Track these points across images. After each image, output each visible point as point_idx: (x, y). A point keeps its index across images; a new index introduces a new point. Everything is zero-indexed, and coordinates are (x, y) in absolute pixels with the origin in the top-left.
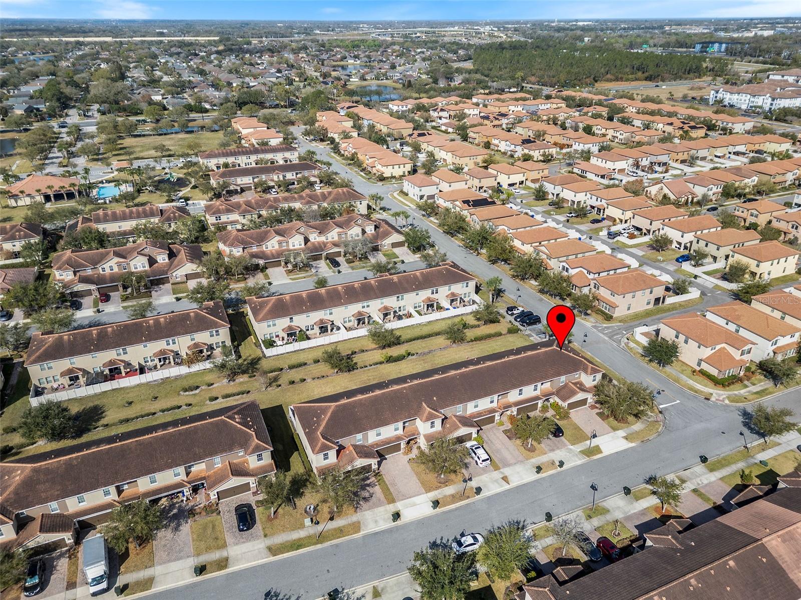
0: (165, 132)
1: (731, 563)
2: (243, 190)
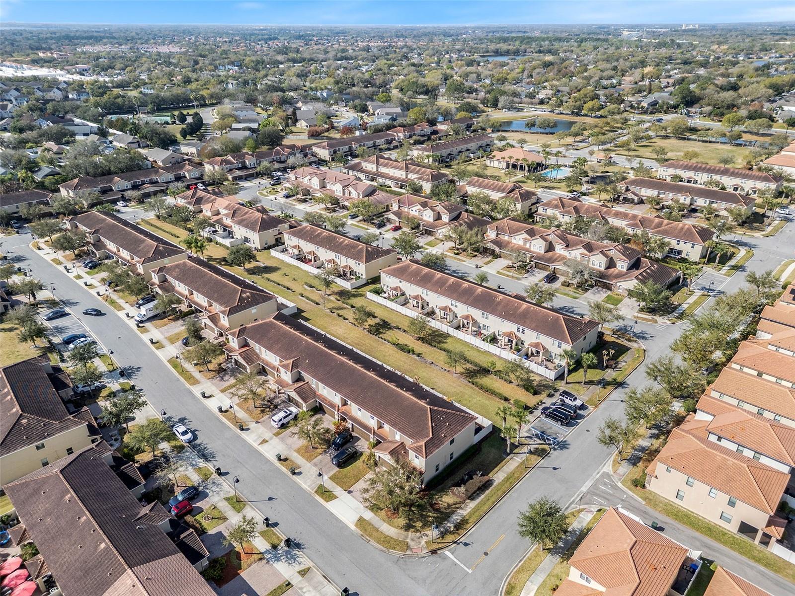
0: (714, 140)
1: (103, 545)
2: (641, 202)
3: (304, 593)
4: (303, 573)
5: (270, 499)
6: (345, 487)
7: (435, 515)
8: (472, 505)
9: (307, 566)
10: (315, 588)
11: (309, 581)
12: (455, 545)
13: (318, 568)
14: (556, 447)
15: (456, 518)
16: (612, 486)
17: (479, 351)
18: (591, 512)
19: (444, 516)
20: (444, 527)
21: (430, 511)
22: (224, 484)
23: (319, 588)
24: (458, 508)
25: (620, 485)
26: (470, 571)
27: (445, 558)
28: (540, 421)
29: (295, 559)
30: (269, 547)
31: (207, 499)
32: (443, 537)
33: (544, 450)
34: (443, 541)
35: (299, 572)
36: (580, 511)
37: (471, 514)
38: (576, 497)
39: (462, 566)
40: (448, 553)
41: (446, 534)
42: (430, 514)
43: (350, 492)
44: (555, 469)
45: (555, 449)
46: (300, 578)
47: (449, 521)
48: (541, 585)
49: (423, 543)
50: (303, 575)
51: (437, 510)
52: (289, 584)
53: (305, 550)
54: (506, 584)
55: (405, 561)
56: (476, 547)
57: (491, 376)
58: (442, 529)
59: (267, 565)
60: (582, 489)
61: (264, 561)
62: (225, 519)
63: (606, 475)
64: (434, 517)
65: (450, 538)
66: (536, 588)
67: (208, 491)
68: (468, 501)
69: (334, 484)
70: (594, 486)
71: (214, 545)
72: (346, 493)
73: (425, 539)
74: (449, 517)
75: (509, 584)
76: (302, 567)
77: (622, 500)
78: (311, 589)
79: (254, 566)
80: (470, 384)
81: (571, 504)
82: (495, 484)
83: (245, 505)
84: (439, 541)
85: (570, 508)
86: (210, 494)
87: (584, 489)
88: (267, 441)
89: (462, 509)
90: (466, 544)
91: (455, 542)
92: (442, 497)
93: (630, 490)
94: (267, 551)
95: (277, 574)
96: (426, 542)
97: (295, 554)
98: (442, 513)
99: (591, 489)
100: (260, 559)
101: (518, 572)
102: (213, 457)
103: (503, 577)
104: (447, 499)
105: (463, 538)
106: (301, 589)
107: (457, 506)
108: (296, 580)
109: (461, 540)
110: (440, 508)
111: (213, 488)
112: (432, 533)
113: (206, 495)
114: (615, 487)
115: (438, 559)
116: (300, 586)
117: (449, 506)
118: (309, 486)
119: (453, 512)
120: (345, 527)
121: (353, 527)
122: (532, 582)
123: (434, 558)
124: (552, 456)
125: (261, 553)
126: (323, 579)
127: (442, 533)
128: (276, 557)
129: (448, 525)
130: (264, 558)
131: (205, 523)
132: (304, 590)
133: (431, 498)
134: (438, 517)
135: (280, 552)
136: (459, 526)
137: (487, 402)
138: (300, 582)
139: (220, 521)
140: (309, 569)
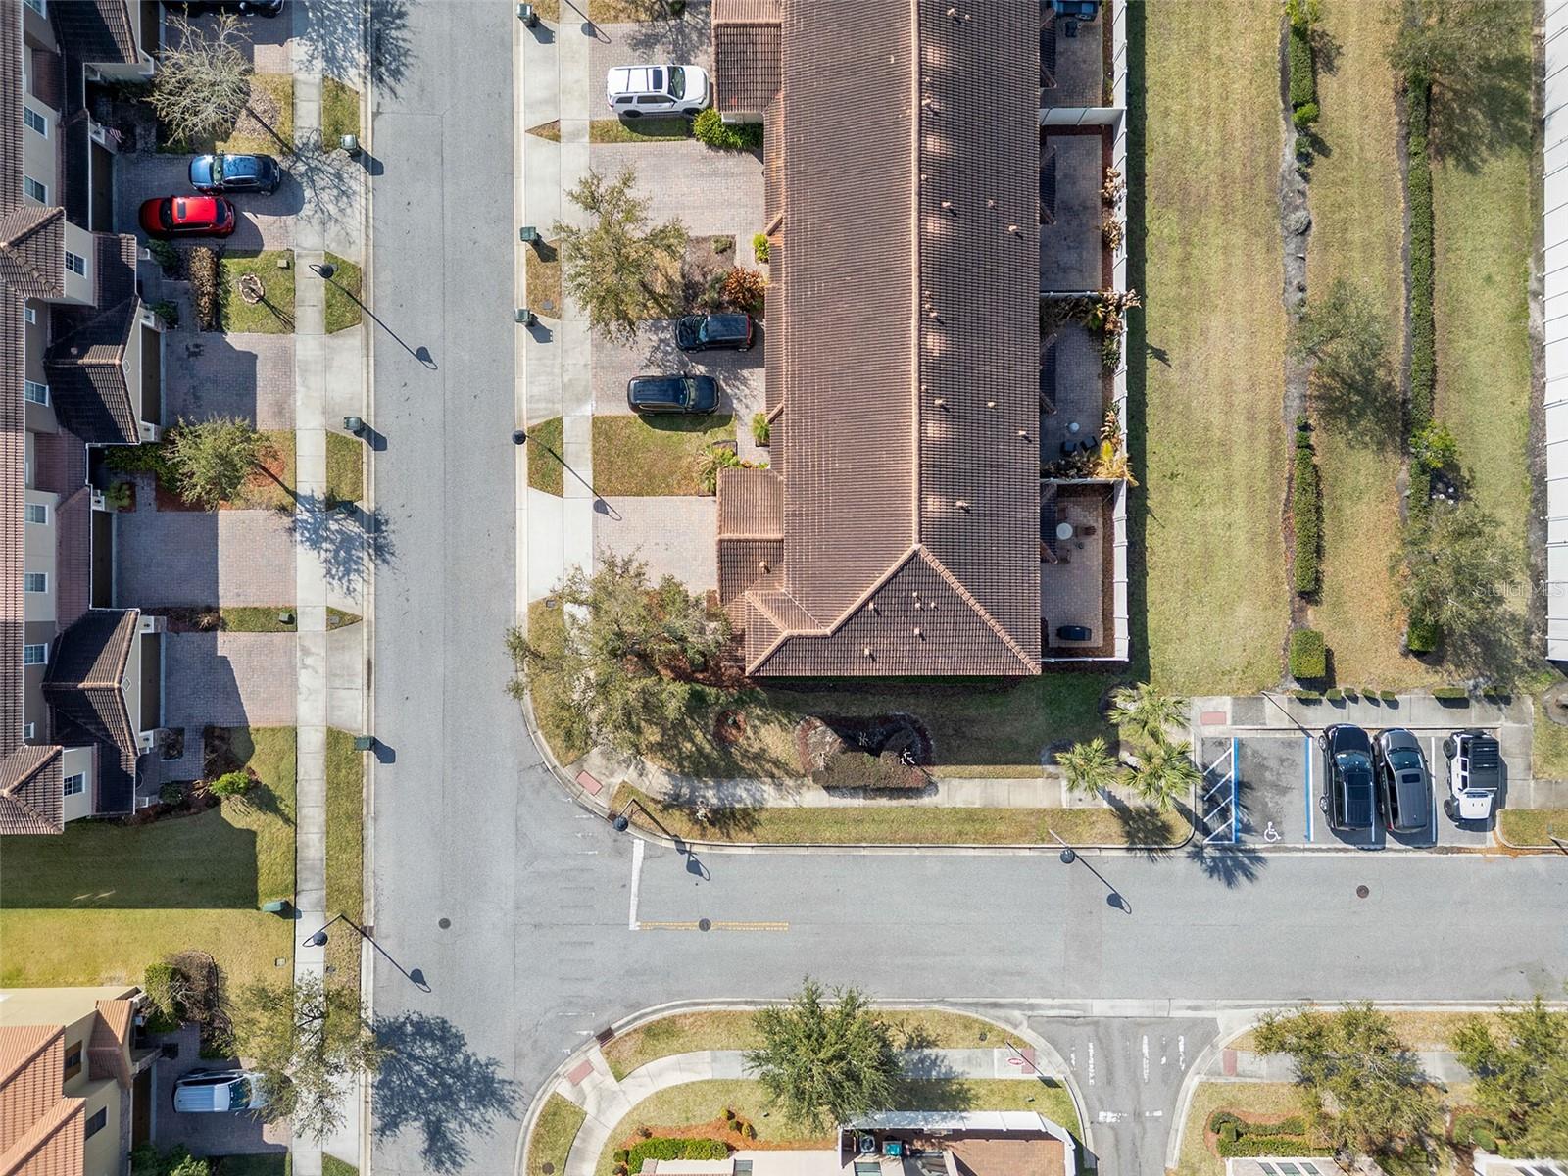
3: (305, 667)
4: (339, 620)
5: (423, 354)
6: (602, 482)
7: (707, 748)
8: (815, 797)
9: (354, 611)
10: (331, 675)
11: (332, 648)
12: (672, 845)
13: (375, 636)
14: (1209, 852)
15: (742, 794)
16: (1172, 1065)
17: (1521, 313)
18: (1032, 1065)
19: (725, 766)
20: (692, 792)
21: (705, 729)
22: (359, 202)
23: (338, 683)
24: (773, 776)
25: (1191, 1082)
26: (634, 925)
27: (623, 853)
28: (1289, 744)
29: (347, 572)
30: (320, 494)
31: (290, 219)
32: (667, 807)
33: (1164, 832)
34: (658, 817)
35: (331, 611)
36: (1008, 1040)
37: (781, 815)
38: (1051, 1007)
39: (634, 901)
40: (638, 848)
41: (680, 807)
42: (698, 735)
43: (600, 507)
44: (1115, 900)
45: (1197, 854)
46: (322, 627)
47: (719, 786)
48: (724, 1082)
49: (617, 780)
50: (332, 626)
51: (722, 741)
52: (292, 620)
53: (384, 568)
54: (667, 1014)
55: (544, 783)
56: (702, 895)
57: (1394, 460)
58: (685, 791)
59: (285, 536)
60: (1096, 1002)
61: (287, 521)
62: (288, 324)
63: (1204, 1034)
64: (700, 750)
65: (678, 822)
66: (708, 1076)
67: (308, 193)
68: (816, 783)
69: (589, 446)
70: (1134, 1027)
71: (215, 382)
72: (590, 500)
73: (630, 775)
74: (731, 777)
75: (673, 1020)
76: (347, 605)
77: (1137, 1115)
78: (322, 671)
79: (260, 514)
80: (1290, 434)
81: (1019, 1006)
82: (926, 801)
83: (357, 319)
84: (651, 807)
85: (1001, 1013)
86: (307, 209)
87: (1099, 1008)
88: (556, 138)
89: (779, 786)
90: (694, 867)
91: (678, 842)
92: (765, 721)
93: (1192, 1119)
94: (311, 499)
95: (286, 572)
96: (624, 784)
97: (358, 561)
98: (726, 754)
99: (1116, 1023)
100: (283, 509)
101: (715, 1018)
102: (396, 74)
103: (680, 994)
104: (774, 738)
105: (704, 849)
106: (306, 652)
107: (776, 771)
108: (312, 623)
109: (695, 849)
110: (734, 743)
111: (325, 196)
112: (656, 779)
113: (293, 207)
114: (1172, 1076)
115: (609, 842)
116: (307, 643)
117: (760, 756)
118: (531, 399)
119: (752, 776)
120: (506, 587)
121: (522, 606)
122: (715, 1060)
123: (606, 832)
124: (1162, 864)
125: (294, 494)
126: (360, 668)
127: (677, 796)
128: (316, 531)
129: (710, 794)
130: (292, 515)
131: (238, 301)
132: (309, 661)
133: (740, 702)
134: (707, 757)
135: (334, 526)
136: (724, 819)
137: (1241, 549)
138: (315, 634)
139: (272, 322)
140: (355, 620)
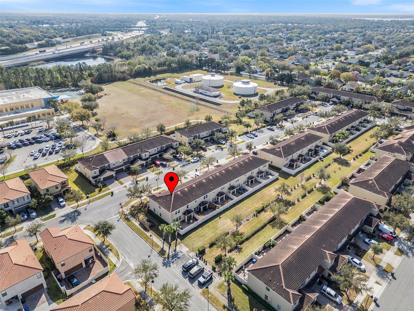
8: (137, 224)
12: (120, 217)
15: (132, 219)
24: (136, 219)
30: (138, 180)
32: (124, 215)
33: (164, 255)
36: (118, 258)
37: (132, 223)
38: (127, 260)
40: (117, 216)
42: (136, 212)
44: (149, 256)
45: (164, 260)
47: (131, 216)
68: (139, 223)
76: (127, 186)
79: (132, 178)
81: (124, 257)
82: (146, 232)
85: (122, 256)
92: (143, 215)
96: (124, 211)
98: (135, 215)
105: (121, 220)
110: (138, 214)
112: (127, 212)
115: (116, 213)
117: (138, 217)
124: (159, 257)
127: (127, 215)
132: (119, 187)
133: (143, 211)
136: (127, 219)
138: (122, 186)
